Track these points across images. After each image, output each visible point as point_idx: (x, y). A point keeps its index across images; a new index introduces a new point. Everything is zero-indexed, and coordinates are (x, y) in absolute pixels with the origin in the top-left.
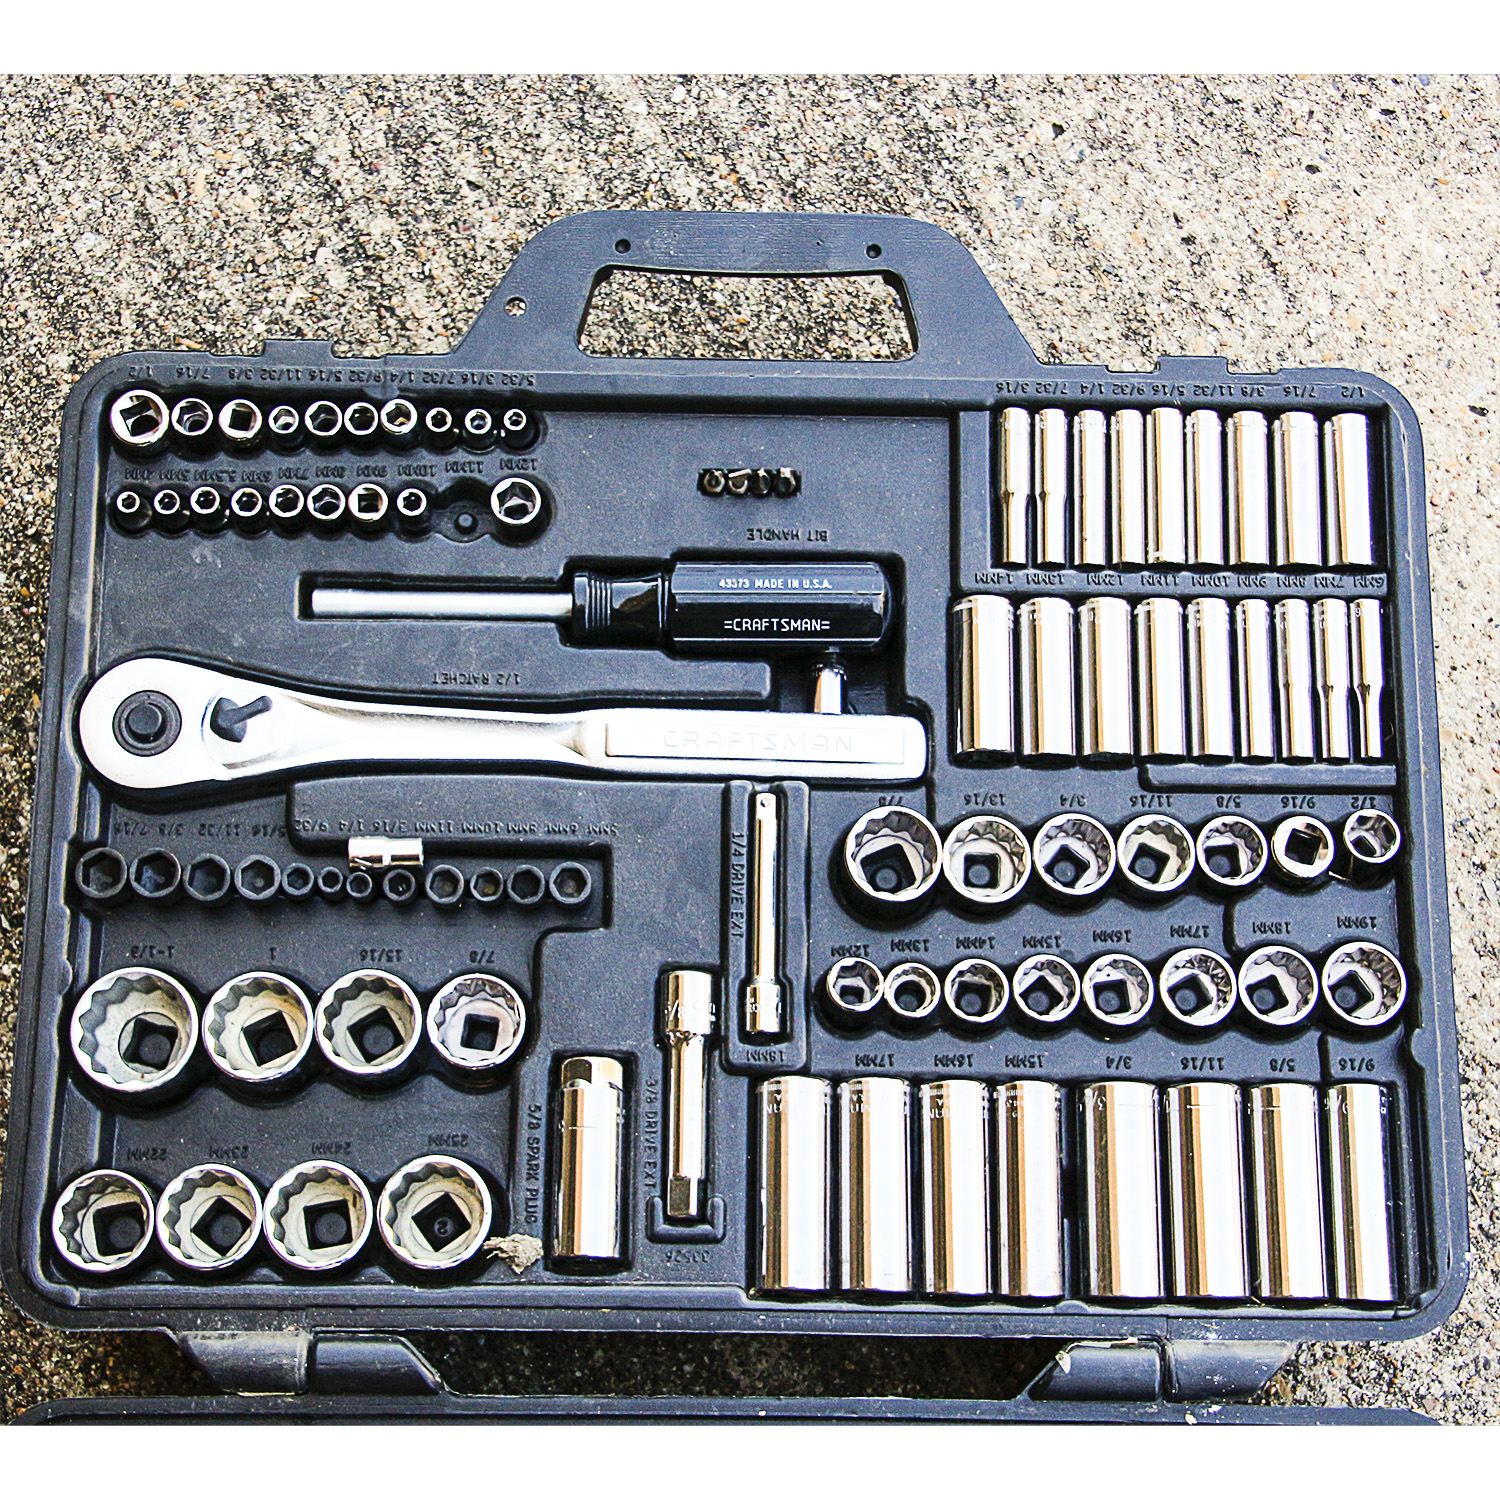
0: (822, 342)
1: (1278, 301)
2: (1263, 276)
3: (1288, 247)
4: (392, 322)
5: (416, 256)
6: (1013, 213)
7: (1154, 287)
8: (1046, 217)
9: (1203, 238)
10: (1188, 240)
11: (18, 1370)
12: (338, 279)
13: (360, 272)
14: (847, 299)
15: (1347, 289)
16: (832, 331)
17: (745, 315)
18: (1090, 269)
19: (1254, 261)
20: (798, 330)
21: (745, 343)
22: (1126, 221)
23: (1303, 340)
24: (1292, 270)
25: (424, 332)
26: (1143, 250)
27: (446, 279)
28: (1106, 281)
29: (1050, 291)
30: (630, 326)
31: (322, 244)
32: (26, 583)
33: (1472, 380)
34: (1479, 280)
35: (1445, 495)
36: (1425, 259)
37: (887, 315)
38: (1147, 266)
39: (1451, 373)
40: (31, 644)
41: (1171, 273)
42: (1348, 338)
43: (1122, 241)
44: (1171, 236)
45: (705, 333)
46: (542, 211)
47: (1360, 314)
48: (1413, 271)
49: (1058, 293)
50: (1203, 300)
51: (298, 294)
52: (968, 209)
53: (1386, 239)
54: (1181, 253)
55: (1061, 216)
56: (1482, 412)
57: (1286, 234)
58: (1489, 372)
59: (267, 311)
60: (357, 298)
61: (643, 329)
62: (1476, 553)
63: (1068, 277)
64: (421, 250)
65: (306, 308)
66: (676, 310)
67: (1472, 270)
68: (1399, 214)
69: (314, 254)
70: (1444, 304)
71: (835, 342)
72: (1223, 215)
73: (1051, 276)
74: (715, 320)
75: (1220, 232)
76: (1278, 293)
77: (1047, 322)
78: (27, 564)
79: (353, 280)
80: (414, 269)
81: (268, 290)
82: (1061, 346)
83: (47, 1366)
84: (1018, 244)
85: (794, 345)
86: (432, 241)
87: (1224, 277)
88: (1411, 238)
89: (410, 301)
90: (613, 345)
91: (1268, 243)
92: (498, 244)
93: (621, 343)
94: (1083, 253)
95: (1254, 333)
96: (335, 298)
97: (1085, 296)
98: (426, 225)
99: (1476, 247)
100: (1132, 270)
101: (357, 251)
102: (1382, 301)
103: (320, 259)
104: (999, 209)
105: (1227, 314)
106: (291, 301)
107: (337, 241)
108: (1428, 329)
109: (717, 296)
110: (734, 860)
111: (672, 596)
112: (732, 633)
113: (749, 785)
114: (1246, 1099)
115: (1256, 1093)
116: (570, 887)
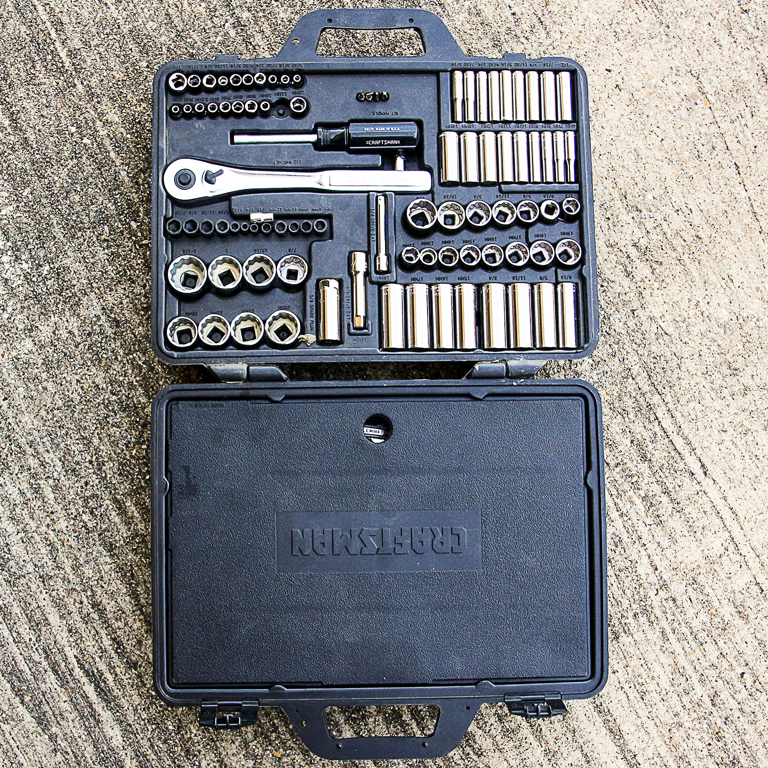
0: (393, 50)
1: (543, 34)
2: (538, 25)
3: (546, 16)
4: (251, 47)
5: (258, 25)
6: (455, 6)
7: (503, 30)
8: (466, 7)
9: (518, 13)
10: (514, 14)
11: (152, 384)
12: (232, 33)
13: (239, 30)
14: (401, 35)
15: (566, 30)
16: (396, 46)
17: (367, 41)
18: (481, 24)
19: (535, 20)
20: (385, 46)
21: (368, 50)
22: (493, 8)
23: (551, 47)
24: (548, 24)
25: (262, 50)
26: (499, 17)
27: (268, 32)
28: (487, 28)
29: (468, 31)
30: (329, 46)
31: (227, 22)
32: (137, 138)
33: (606, 60)
34: (608, 27)
35: (598, 98)
36: (591, 20)
37: (414, 40)
38: (500, 23)
39: (600, 58)
40: (140, 157)
41: (508, 25)
42: (566, 47)
43: (492, 14)
44: (508, 13)
45: (354, 47)
46: (299, 8)
47: (570, 38)
48: (587, 24)
49: (471, 32)
50: (519, 34)
51: (219, 38)
52: (441, 4)
53: (578, 14)
54: (511, 18)
55: (471, 6)
56: (609, 71)
57: (545, 12)
58: (612, 58)
59: (209, 45)
60: (239, 39)
61: (334, 47)
62: (608, 117)
63: (474, 27)
64: (259, 23)
65: (222, 43)
66: (345, 40)
67: (606, 24)
68: (582, 5)
69: (224, 25)
70: (597, 35)
71: (397, 50)
72: (525, 5)
73: (468, 26)
74: (357, 43)
75: (524, 11)
76: (543, 31)
77: (468, 42)
78: (137, 131)
79: (237, 33)
80: (258, 30)
81: (210, 38)
82: (472, 50)
83: (161, 383)
84: (457, 16)
85: (384, 51)
86: (263, 19)
87: (526, 27)
88: (586, 13)
89: (256, 39)
90: (324, 52)
91: (540, 15)
92: (285, 20)
93: (327, 51)
94: (479, 19)
95: (535, 45)
96: (232, 40)
97: (480, 32)
98: (261, 14)
99: (607, 16)
100: (495, 24)
101: (238, 24)
102: (577, 34)
103: (226, 27)
104: (451, 4)
105: (527, 39)
106: (217, 41)
107: (231, 21)
108: (592, 43)
109: (358, 35)
110: (371, 217)
111: (349, 134)
112: (369, 145)
113: (375, 194)
114: (532, 288)
115: (535, 287)
116: (320, 227)
